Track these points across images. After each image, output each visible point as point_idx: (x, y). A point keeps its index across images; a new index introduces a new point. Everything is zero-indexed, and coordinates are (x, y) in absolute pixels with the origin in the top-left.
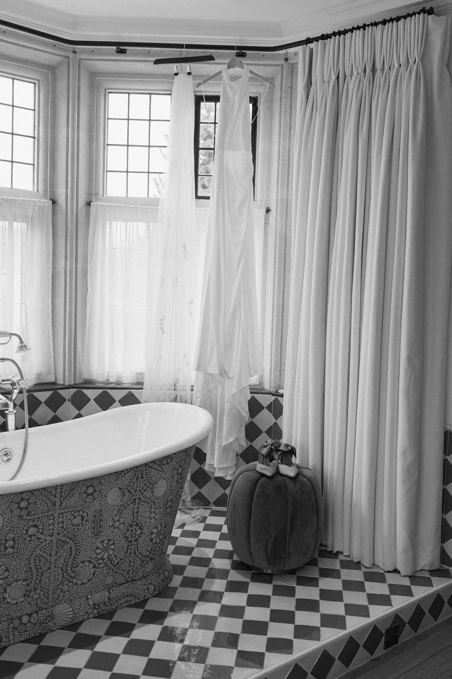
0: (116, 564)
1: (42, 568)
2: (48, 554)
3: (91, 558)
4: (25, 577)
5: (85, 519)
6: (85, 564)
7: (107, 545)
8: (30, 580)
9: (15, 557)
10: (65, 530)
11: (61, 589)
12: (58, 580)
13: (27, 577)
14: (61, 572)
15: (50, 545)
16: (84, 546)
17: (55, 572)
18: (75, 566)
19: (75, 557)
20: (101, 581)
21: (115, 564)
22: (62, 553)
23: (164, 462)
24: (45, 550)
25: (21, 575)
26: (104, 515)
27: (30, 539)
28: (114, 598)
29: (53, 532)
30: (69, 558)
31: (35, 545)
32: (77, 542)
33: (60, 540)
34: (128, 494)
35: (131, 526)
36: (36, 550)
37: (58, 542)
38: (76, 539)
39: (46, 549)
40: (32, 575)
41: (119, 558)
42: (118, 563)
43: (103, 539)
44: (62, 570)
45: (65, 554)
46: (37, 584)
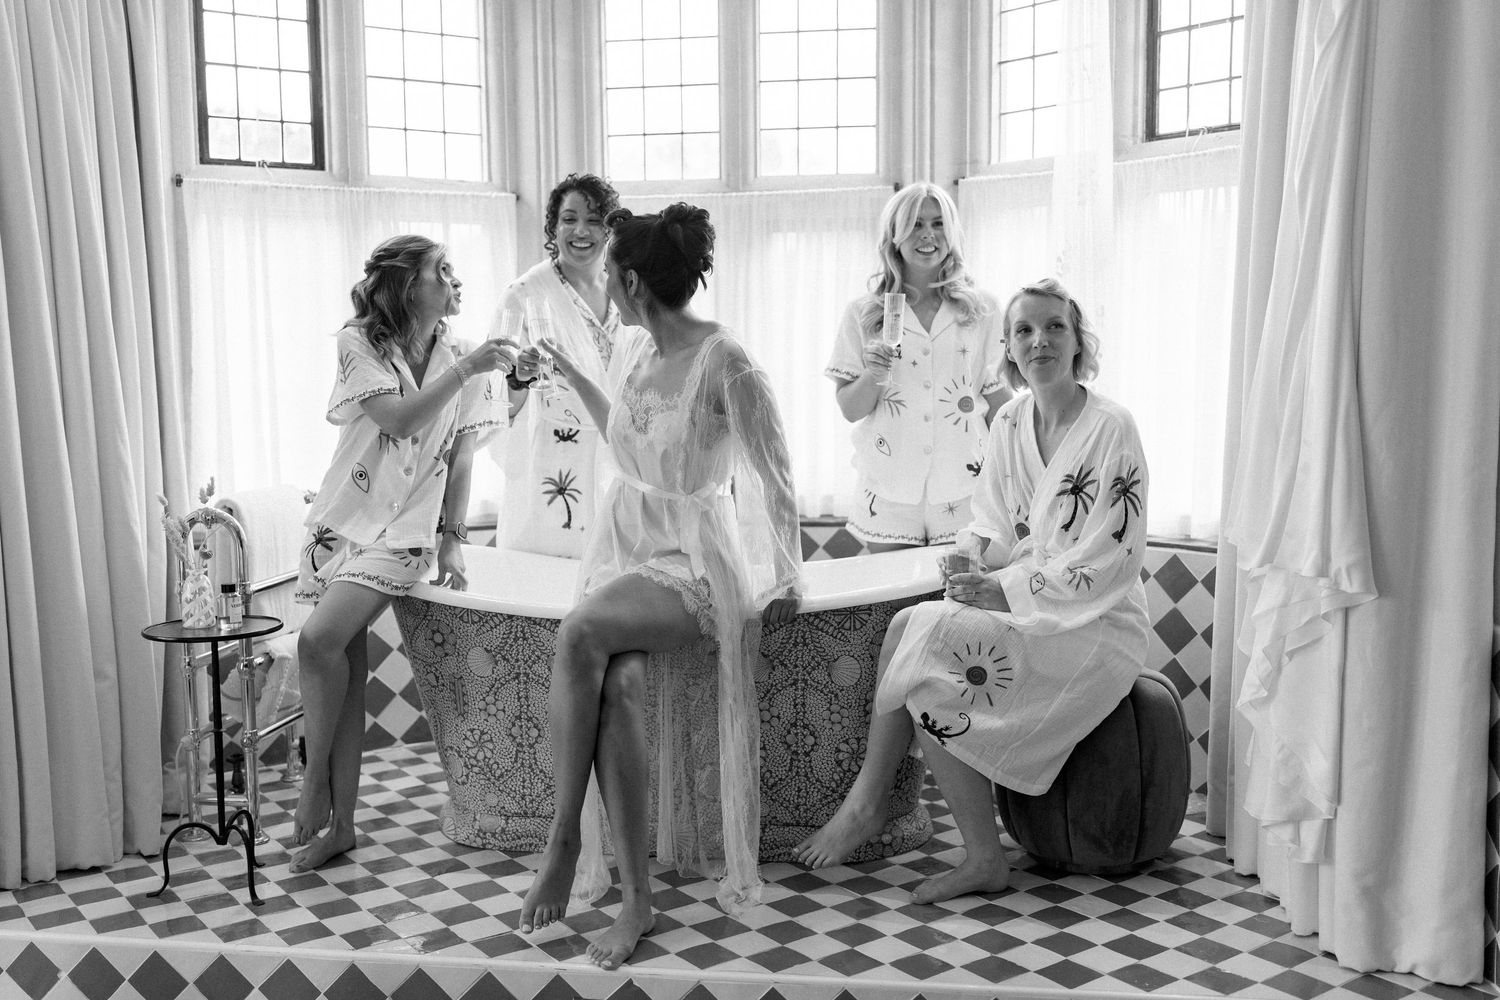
23: (847, 625)
34: (781, 668)
35: (794, 725)
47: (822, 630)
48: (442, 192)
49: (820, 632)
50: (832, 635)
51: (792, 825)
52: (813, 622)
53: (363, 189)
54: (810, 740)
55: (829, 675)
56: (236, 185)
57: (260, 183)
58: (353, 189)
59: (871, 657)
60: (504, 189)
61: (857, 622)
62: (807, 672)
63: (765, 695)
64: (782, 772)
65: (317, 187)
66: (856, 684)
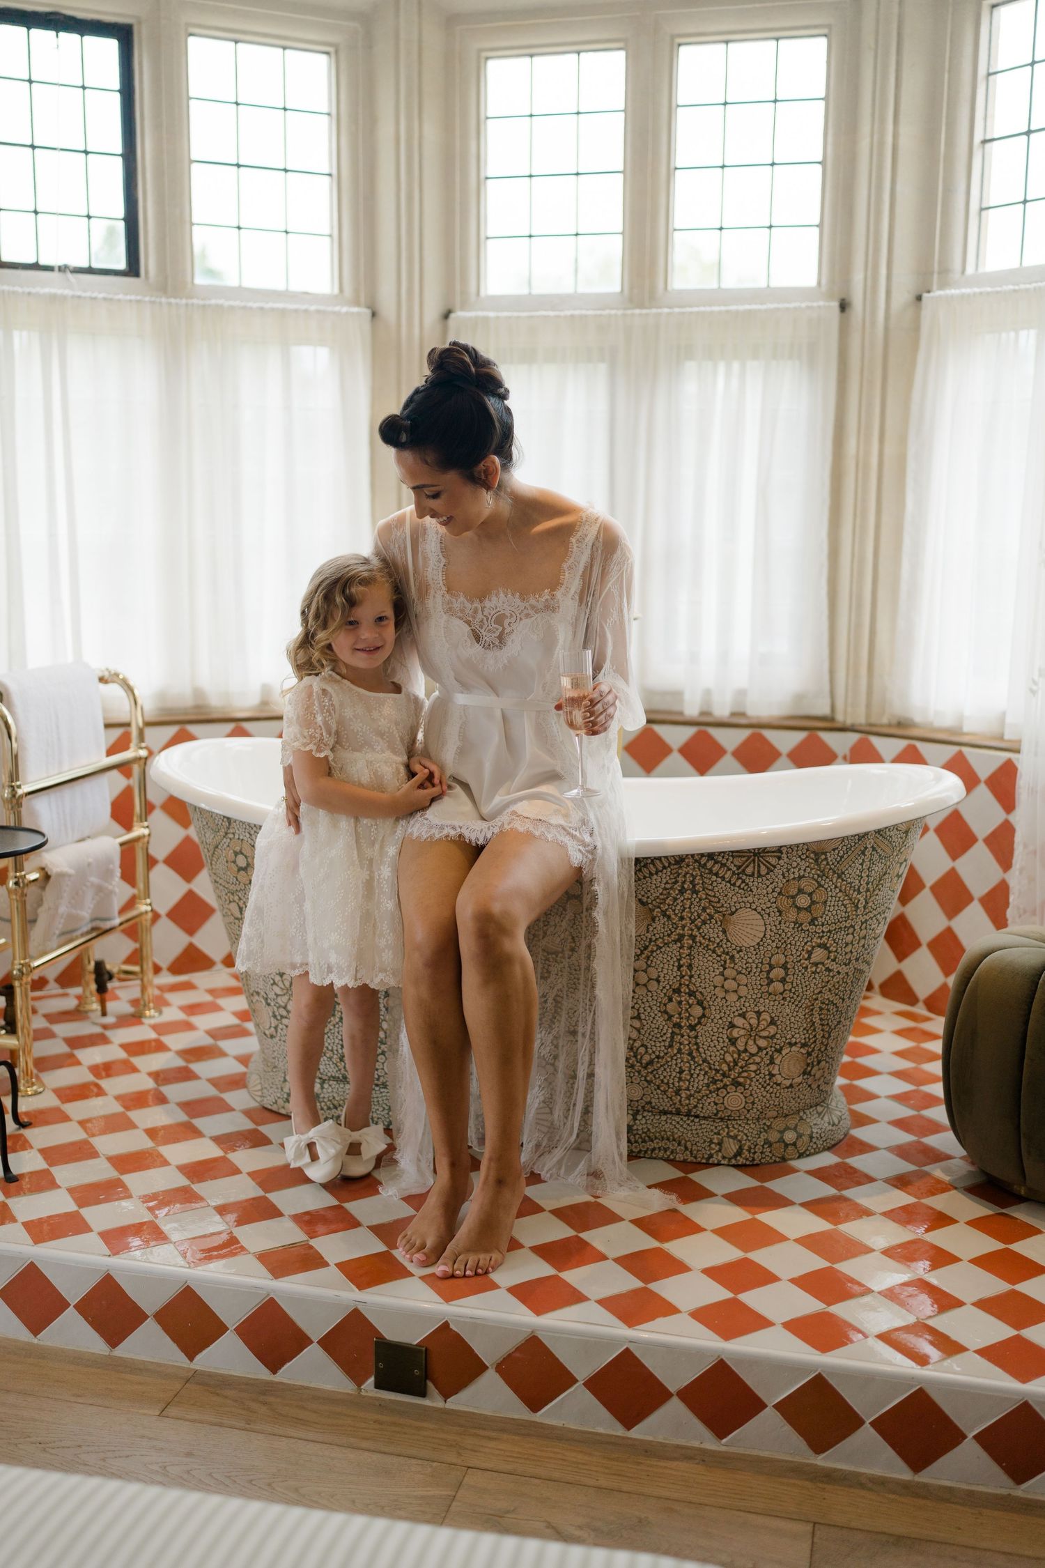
0: (648, 1064)
21: (644, 1061)
23: (749, 870)
28: (640, 1132)
35: (677, 991)
42: (651, 1062)
47: (716, 874)
48: (280, 305)
49: (714, 878)
50: (729, 882)
51: (671, 1113)
52: (705, 864)
53: (184, 301)
54: (698, 1011)
55: (724, 932)
56: (29, 293)
57: (59, 292)
58: (173, 300)
59: (779, 911)
60: (357, 303)
61: (763, 868)
62: (696, 926)
63: (642, 953)
64: (659, 1048)
65: (128, 297)
66: (758, 944)
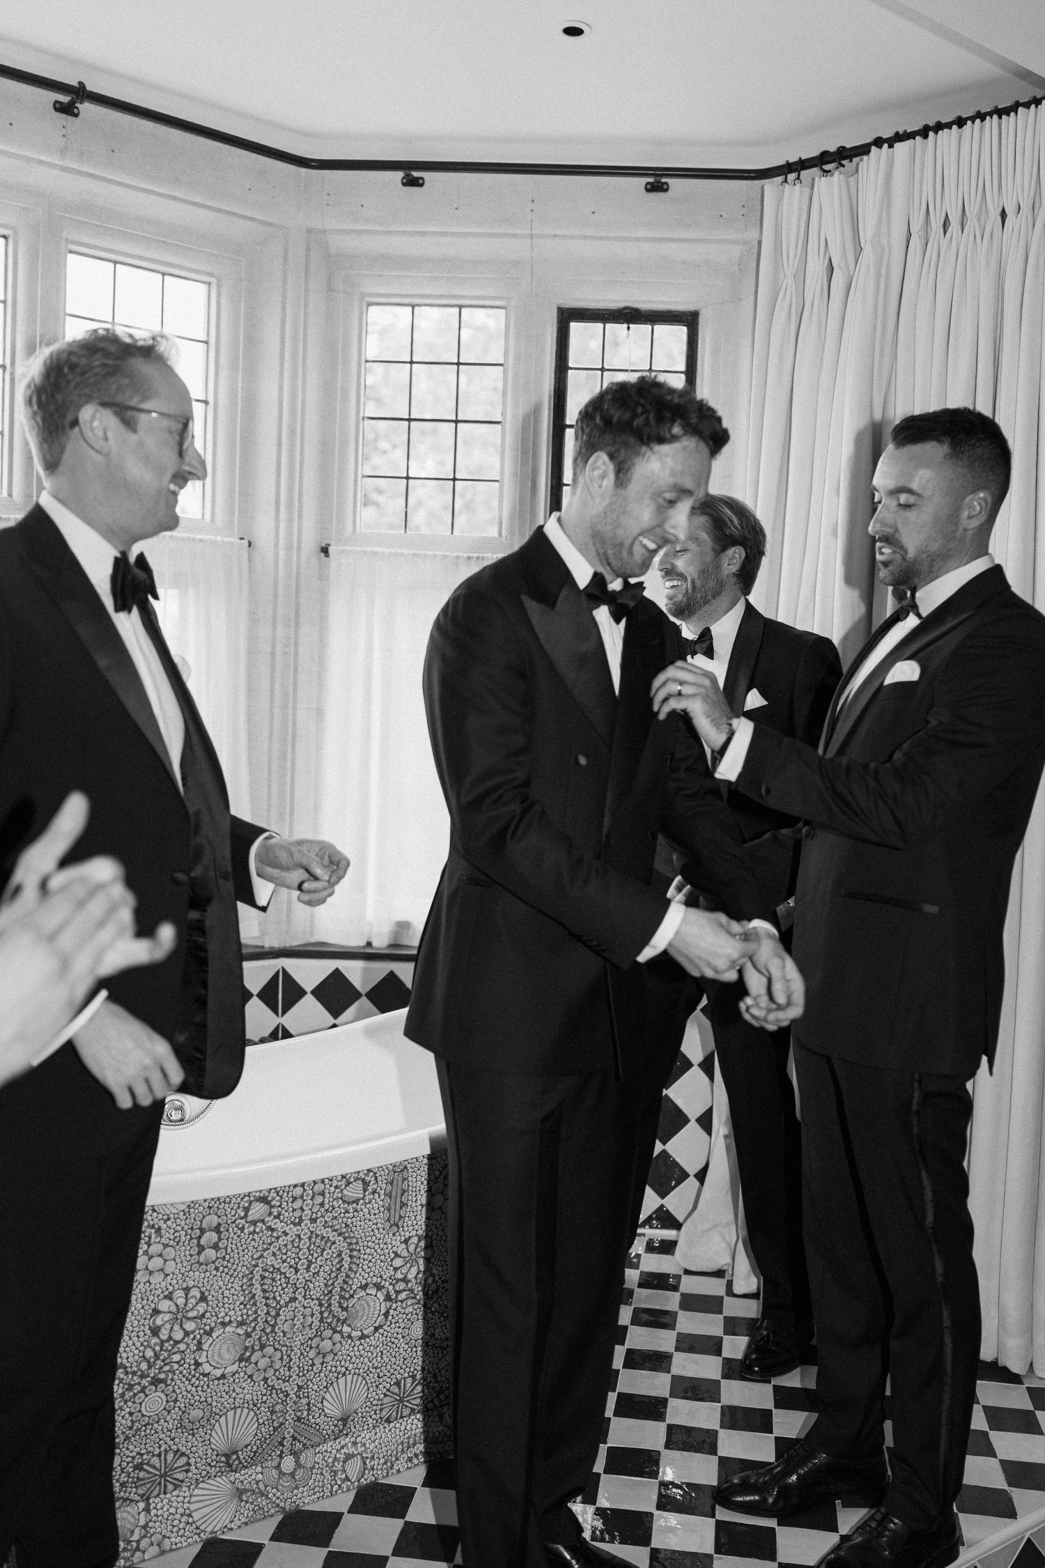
1: (278, 1298)
2: (291, 1267)
3: (381, 1277)
4: (242, 1315)
5: (370, 1189)
6: (368, 1291)
7: (416, 1249)
8: (253, 1325)
9: (221, 1269)
10: (327, 1211)
11: (317, 1347)
12: (310, 1326)
13: (245, 1317)
14: (319, 1308)
15: (296, 1245)
16: (368, 1251)
17: (305, 1308)
18: (347, 1296)
19: (347, 1276)
20: (400, 1330)
22: (321, 1266)
24: (284, 1257)
25: (232, 1313)
26: (410, 1178)
27: (252, 1229)
29: (301, 1217)
30: (336, 1277)
31: (264, 1243)
32: (354, 1241)
33: (317, 1236)
36: (265, 1254)
37: (314, 1240)
38: (352, 1235)
39: (286, 1254)
40: (256, 1312)
41: (440, 1278)
43: (407, 1235)
44: (321, 1305)
45: (327, 1269)
46: (267, 1334)
